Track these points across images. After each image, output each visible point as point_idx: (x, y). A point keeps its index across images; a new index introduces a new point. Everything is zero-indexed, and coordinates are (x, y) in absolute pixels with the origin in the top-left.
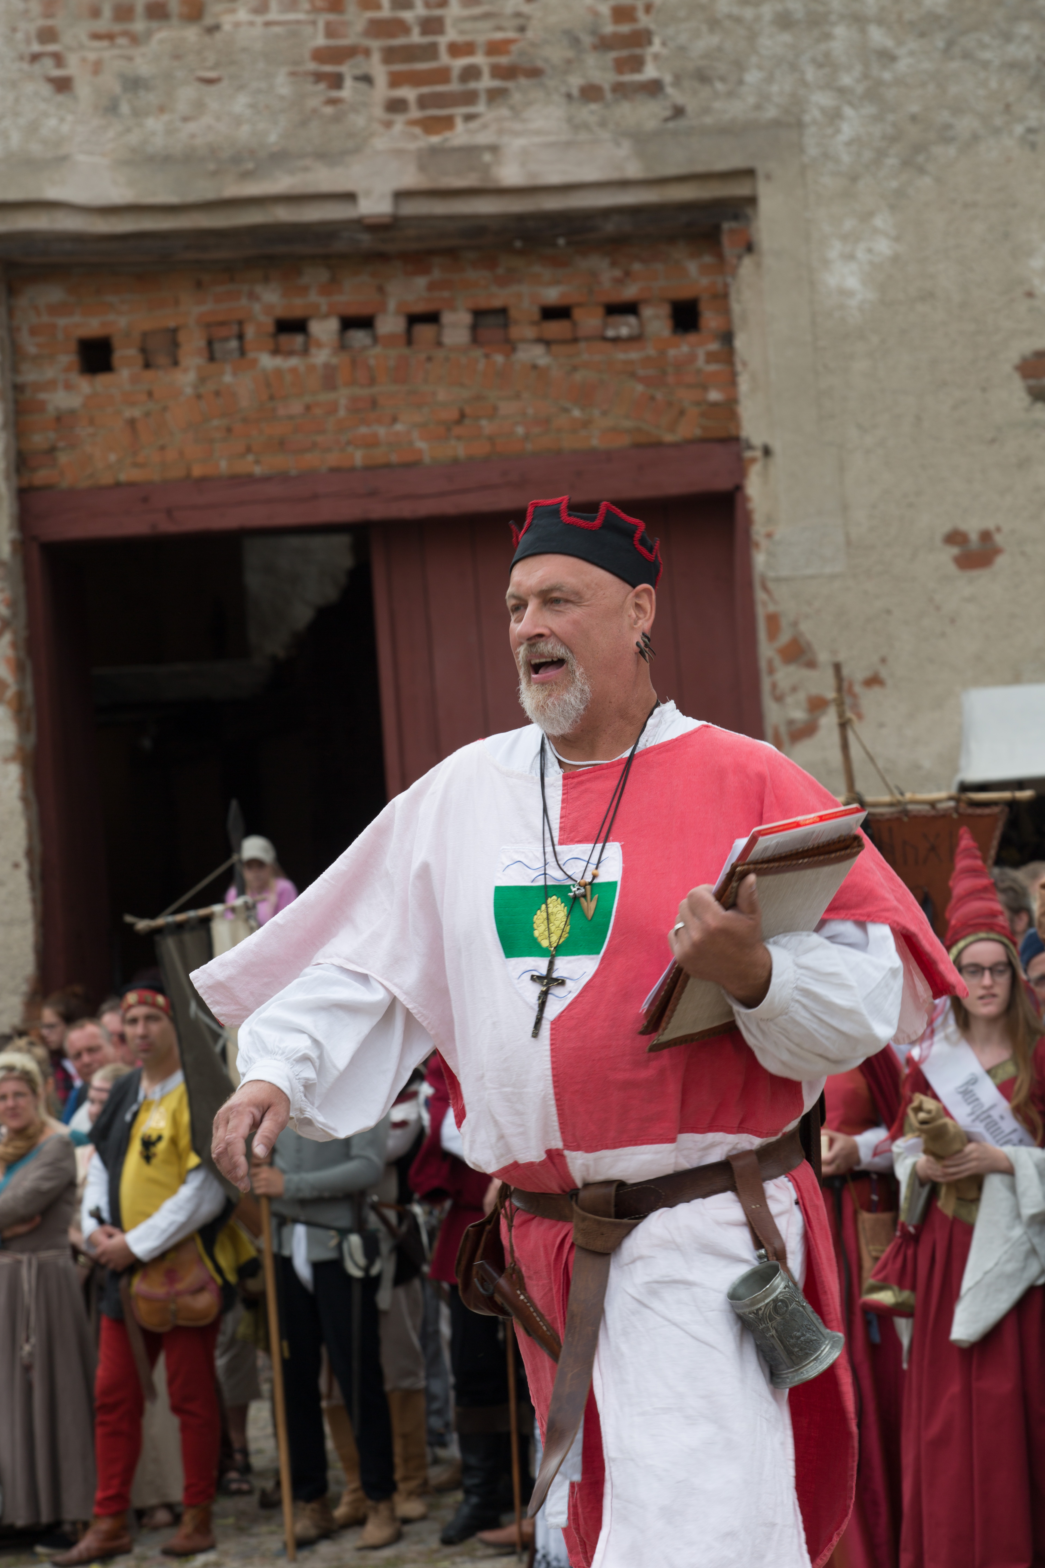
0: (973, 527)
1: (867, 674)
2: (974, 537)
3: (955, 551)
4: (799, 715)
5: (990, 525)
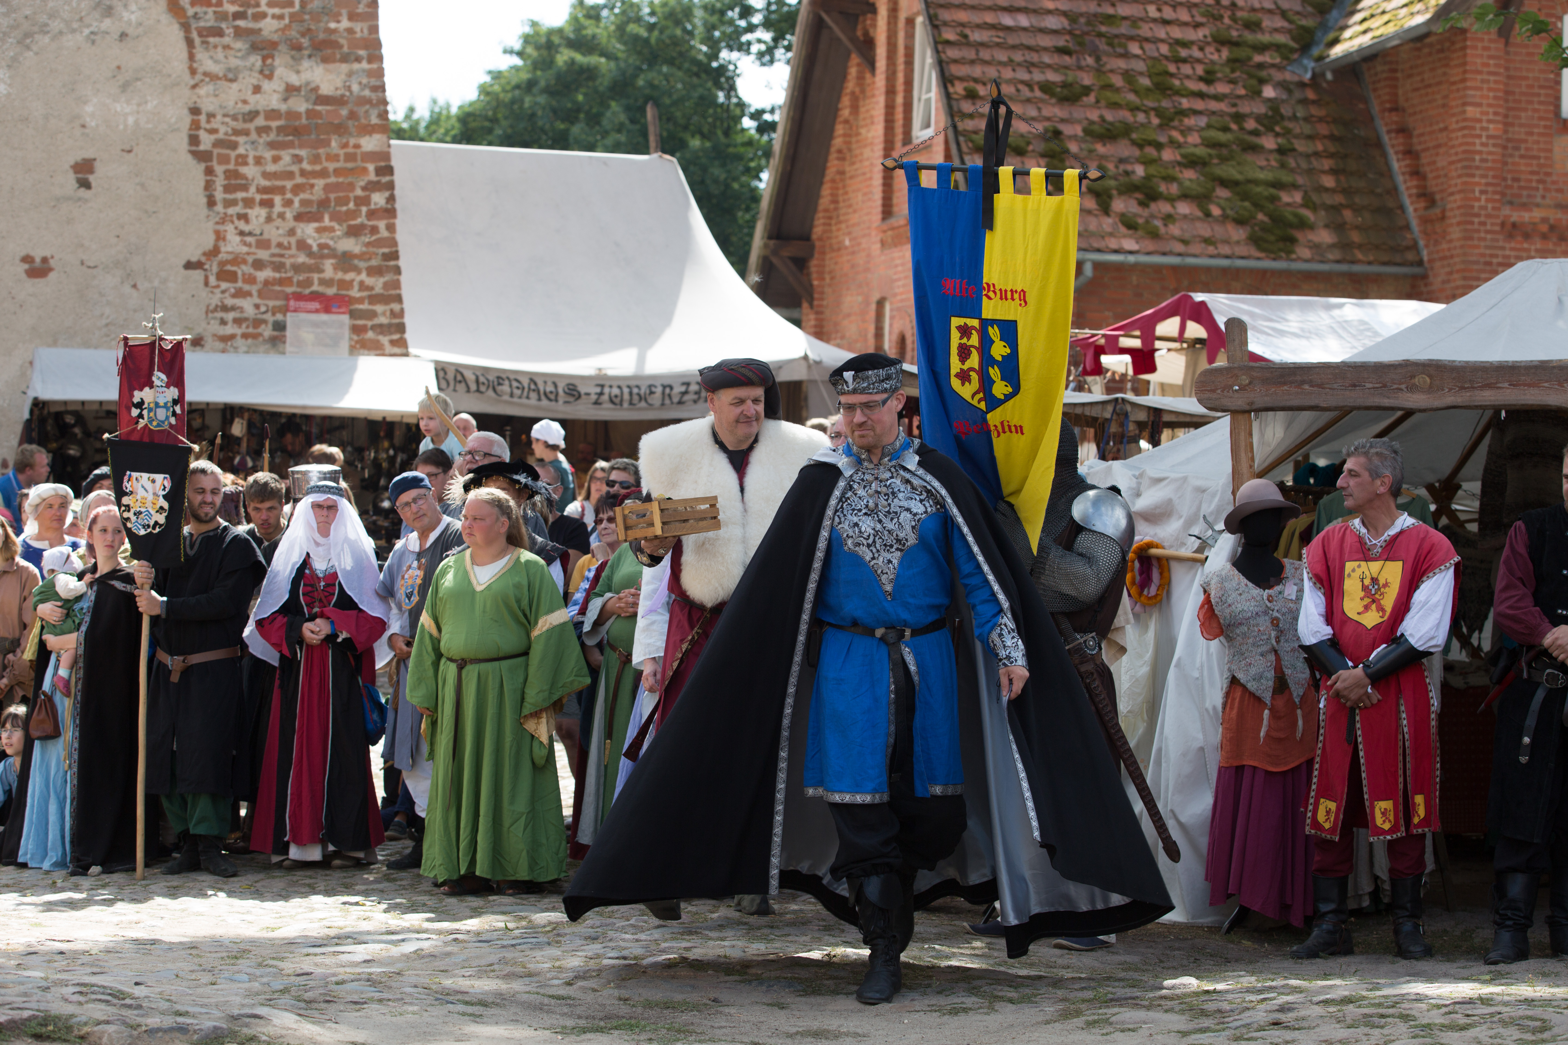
0: (38, 254)
2: (38, 260)
3: (26, 266)
5: (48, 254)
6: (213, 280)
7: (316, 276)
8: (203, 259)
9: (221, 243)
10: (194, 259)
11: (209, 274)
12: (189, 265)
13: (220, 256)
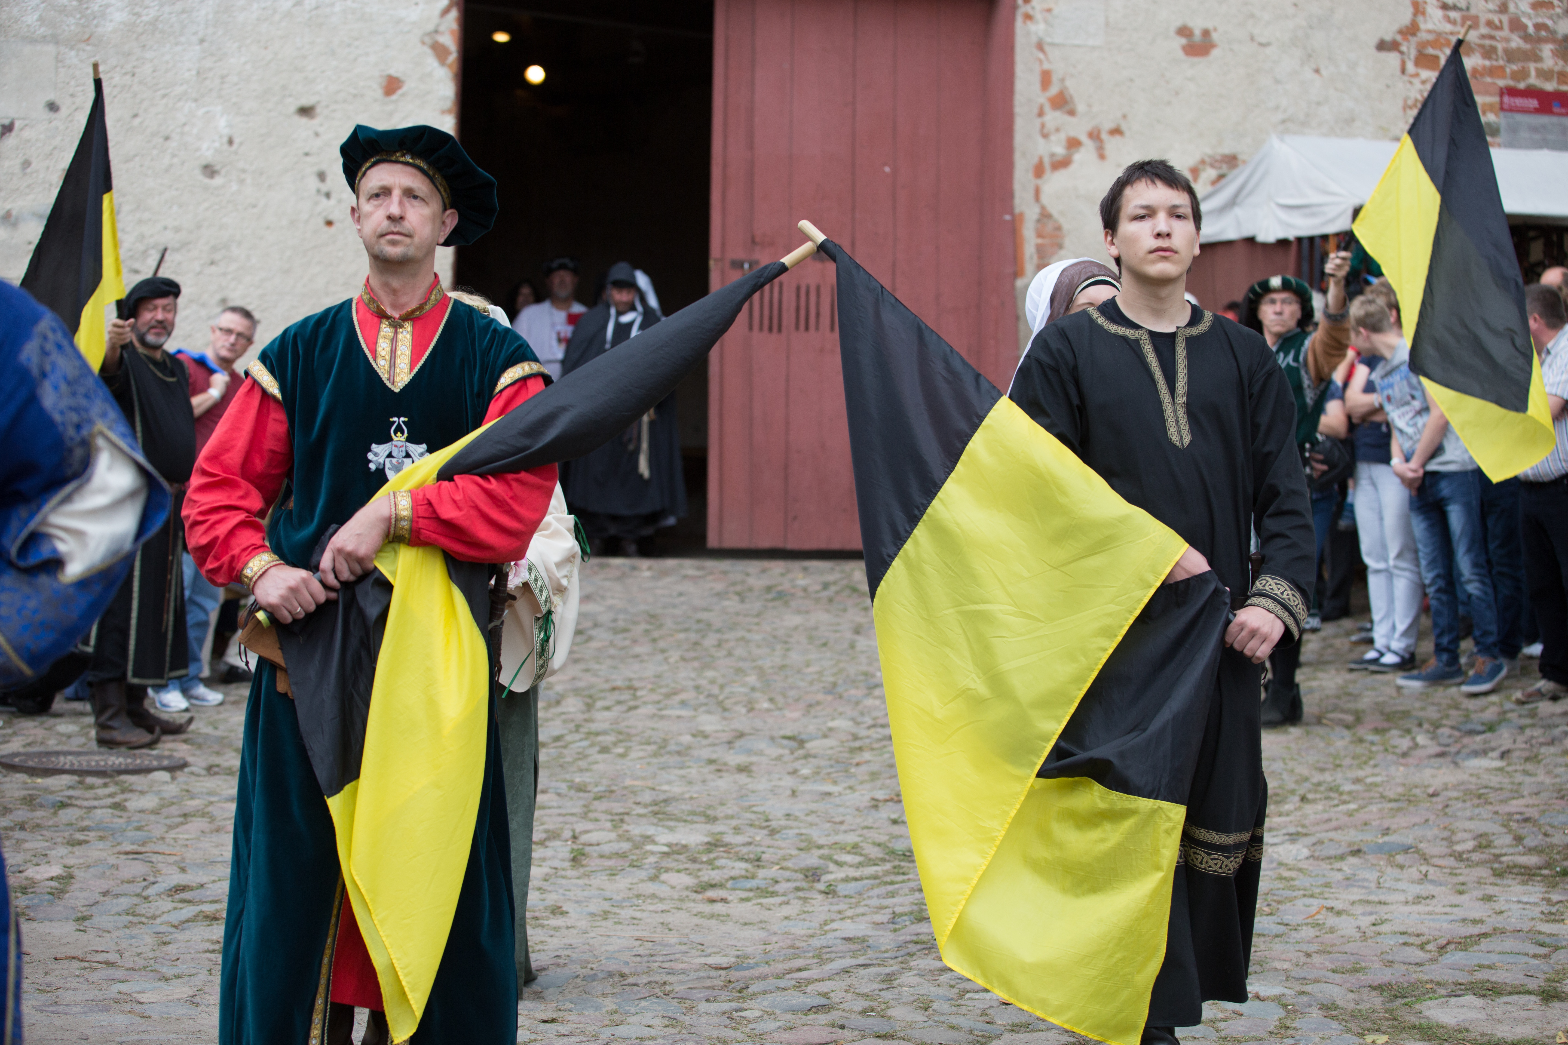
0: (1197, 25)
1: (1112, 125)
2: (1197, 33)
3: (1183, 41)
4: (1060, 150)
5: (1209, 25)
6: (1410, 67)
7: (1532, 67)
8: (1399, 38)
9: (1420, 19)
10: (1388, 38)
11: (1406, 57)
12: (1382, 46)
13: (1419, 34)
